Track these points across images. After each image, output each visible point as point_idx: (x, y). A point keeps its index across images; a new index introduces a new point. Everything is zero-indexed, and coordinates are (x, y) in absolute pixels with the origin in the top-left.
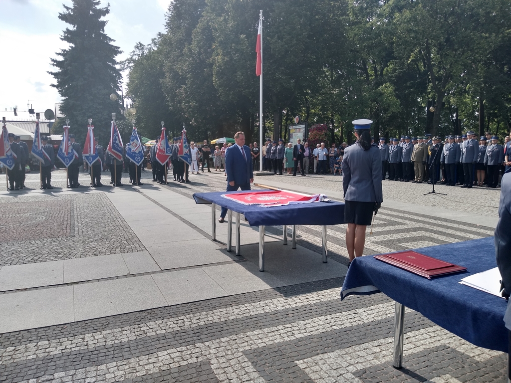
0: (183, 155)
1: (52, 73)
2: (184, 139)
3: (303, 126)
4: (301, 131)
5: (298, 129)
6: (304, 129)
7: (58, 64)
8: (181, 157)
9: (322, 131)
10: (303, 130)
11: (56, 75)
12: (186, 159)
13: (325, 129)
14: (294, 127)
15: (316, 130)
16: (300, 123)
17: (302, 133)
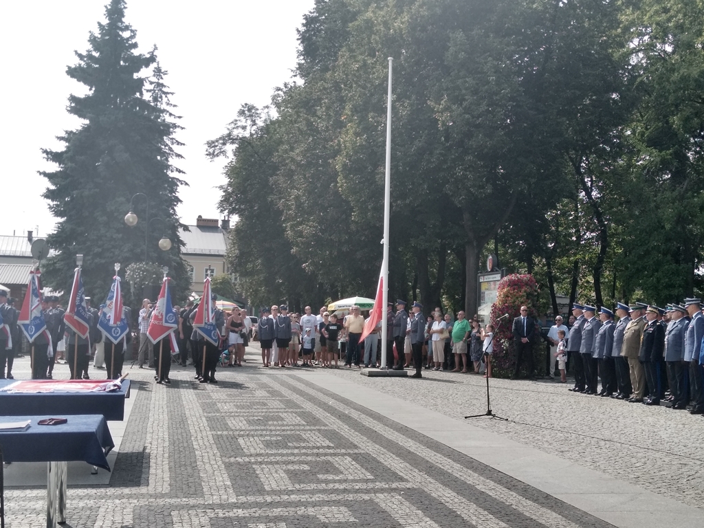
1: (45, 174)
7: (55, 157)
11: (51, 177)
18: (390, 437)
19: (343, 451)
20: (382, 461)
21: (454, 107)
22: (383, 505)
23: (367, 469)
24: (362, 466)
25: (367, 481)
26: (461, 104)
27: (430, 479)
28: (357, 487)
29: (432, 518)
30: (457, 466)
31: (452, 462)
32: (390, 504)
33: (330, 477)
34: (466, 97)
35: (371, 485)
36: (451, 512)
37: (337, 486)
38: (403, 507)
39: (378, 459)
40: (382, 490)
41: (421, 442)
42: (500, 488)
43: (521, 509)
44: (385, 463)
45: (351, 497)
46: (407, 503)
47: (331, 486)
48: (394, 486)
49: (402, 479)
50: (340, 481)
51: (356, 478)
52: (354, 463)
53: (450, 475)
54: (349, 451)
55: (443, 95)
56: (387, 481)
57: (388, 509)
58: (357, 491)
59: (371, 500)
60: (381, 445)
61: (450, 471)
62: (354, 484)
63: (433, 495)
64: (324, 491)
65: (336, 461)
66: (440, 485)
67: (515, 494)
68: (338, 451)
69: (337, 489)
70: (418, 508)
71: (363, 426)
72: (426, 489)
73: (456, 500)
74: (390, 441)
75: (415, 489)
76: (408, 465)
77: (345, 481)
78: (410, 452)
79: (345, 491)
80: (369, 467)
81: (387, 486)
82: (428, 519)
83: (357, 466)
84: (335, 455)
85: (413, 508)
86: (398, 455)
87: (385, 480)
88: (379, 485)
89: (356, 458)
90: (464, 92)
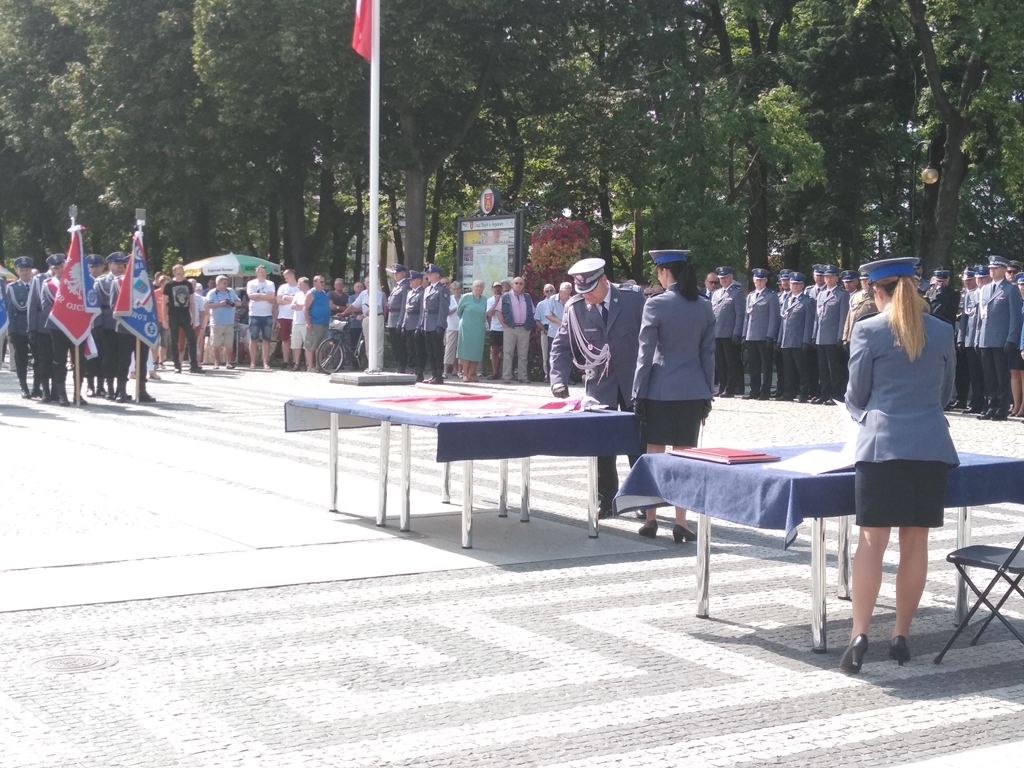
0: (129, 313)
2: (136, 261)
3: (510, 223)
4: (501, 238)
5: (490, 234)
6: (512, 234)
8: (124, 318)
9: (572, 241)
10: (509, 237)
12: (139, 325)
13: (580, 236)
14: (478, 225)
15: (553, 237)
16: (495, 213)
17: (506, 247)
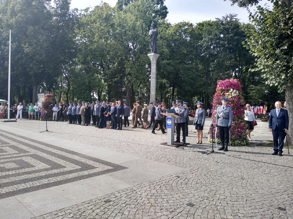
18: (19, 140)
19: (5, 145)
20: (19, 147)
21: (30, 47)
22: (26, 161)
23: (15, 150)
24: (13, 149)
25: (17, 154)
26: (32, 47)
27: (37, 151)
28: (15, 156)
29: (43, 162)
30: (43, 146)
31: (42, 145)
32: (28, 160)
33: (4, 154)
34: (34, 45)
35: (19, 155)
36: (48, 160)
37: (8, 156)
38: (33, 160)
39: (18, 146)
40: (23, 156)
41: (29, 140)
42: (58, 151)
43: (67, 156)
44: (21, 148)
45: (14, 159)
46: (33, 159)
47: (5, 156)
48: (27, 154)
49: (28, 152)
50: (8, 155)
51: (13, 153)
52: (10, 148)
53: (43, 149)
54: (7, 145)
55: (26, 43)
56: (24, 153)
57: (28, 162)
58: (15, 157)
59: (21, 160)
60: (17, 142)
61: (42, 148)
62: (13, 155)
63: (40, 155)
64: (4, 158)
65: (4, 148)
66: (41, 152)
67: (64, 152)
68: (3, 145)
69: (8, 157)
70: (38, 160)
71: (9, 137)
72: (37, 154)
73: (48, 156)
74: (19, 141)
75: (34, 154)
76: (28, 147)
77: (10, 154)
78: (27, 143)
79: (11, 158)
80: (16, 149)
81: (24, 154)
82: (42, 163)
83: (12, 149)
84: (3, 146)
85: (36, 160)
86: (24, 145)
87: (23, 153)
88: (22, 154)
89: (10, 147)
90: (33, 43)
